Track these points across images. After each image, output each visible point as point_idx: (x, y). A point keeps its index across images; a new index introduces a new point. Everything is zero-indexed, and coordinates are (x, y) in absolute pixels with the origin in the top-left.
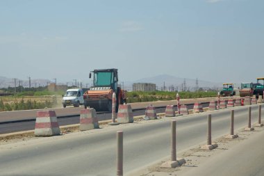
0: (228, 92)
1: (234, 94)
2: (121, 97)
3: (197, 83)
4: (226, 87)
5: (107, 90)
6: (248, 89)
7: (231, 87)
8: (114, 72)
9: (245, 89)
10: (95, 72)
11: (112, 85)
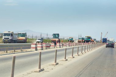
0: (71, 41)
1: (73, 41)
3: (47, 35)
4: (70, 38)
7: (72, 39)
8: (58, 35)
9: (80, 40)
10: (54, 34)
11: (58, 38)
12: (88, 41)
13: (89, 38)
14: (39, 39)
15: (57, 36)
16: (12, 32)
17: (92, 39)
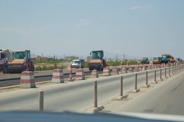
0: (145, 62)
1: (149, 63)
2: (105, 64)
5: (99, 61)
6: (157, 60)
7: (147, 59)
8: (102, 52)
9: (155, 60)
10: (93, 52)
11: (101, 58)
12: (166, 62)
13: (169, 57)
14: (76, 62)
15: (99, 55)
16: (6, 50)
17: (173, 59)
